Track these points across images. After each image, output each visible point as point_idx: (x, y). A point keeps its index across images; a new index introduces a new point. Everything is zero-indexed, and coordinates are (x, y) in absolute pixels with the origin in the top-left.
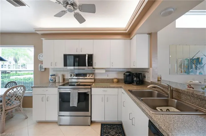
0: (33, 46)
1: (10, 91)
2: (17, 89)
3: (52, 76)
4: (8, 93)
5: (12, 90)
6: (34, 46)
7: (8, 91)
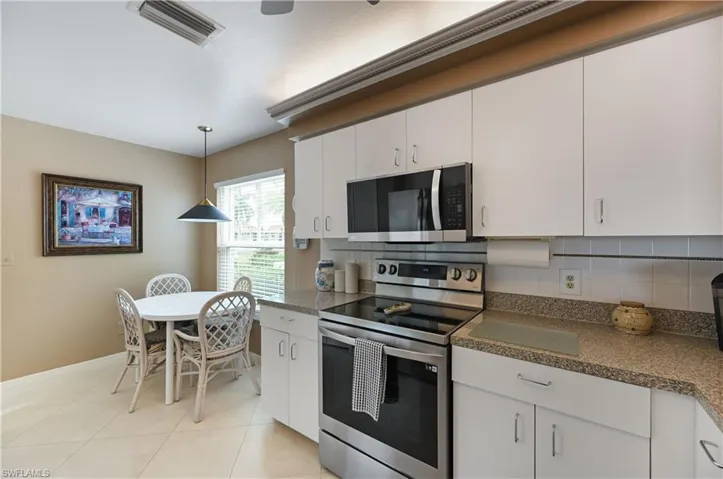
0: (282, 170)
1: (214, 306)
2: (232, 302)
3: (323, 270)
4: (210, 311)
5: (217, 304)
6: (285, 172)
7: (209, 305)
